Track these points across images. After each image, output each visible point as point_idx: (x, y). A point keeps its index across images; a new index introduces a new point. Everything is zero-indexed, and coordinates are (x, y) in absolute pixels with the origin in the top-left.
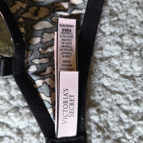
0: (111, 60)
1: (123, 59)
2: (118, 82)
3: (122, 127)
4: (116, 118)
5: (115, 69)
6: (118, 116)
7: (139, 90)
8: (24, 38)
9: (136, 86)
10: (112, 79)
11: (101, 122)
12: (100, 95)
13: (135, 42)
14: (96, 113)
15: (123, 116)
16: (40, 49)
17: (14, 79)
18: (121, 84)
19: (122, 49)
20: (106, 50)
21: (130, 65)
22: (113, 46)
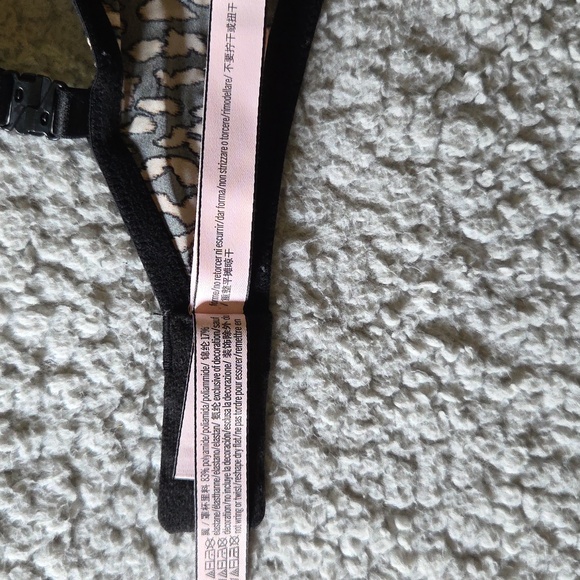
0: (354, 117)
1: (386, 114)
2: (370, 176)
3: (373, 297)
4: (358, 271)
5: (362, 143)
6: (366, 267)
7: (424, 202)
8: (119, 42)
9: (419, 191)
10: (353, 169)
11: (316, 279)
12: (318, 210)
13: (423, 71)
14: (306, 255)
15: (379, 267)
16: (160, 74)
17: (89, 151)
18: (376, 181)
19: (386, 87)
20: (342, 89)
21: (404, 131)
22: (360, 79)
